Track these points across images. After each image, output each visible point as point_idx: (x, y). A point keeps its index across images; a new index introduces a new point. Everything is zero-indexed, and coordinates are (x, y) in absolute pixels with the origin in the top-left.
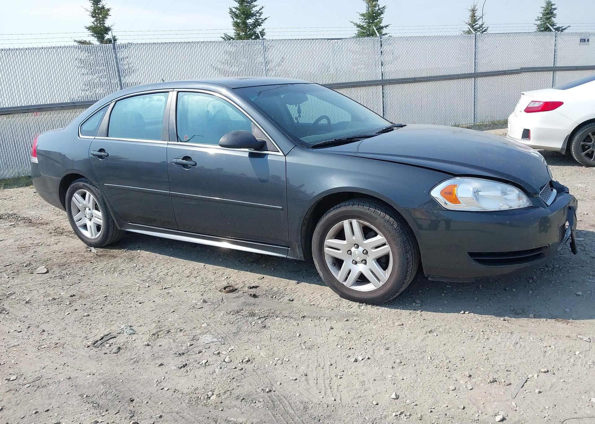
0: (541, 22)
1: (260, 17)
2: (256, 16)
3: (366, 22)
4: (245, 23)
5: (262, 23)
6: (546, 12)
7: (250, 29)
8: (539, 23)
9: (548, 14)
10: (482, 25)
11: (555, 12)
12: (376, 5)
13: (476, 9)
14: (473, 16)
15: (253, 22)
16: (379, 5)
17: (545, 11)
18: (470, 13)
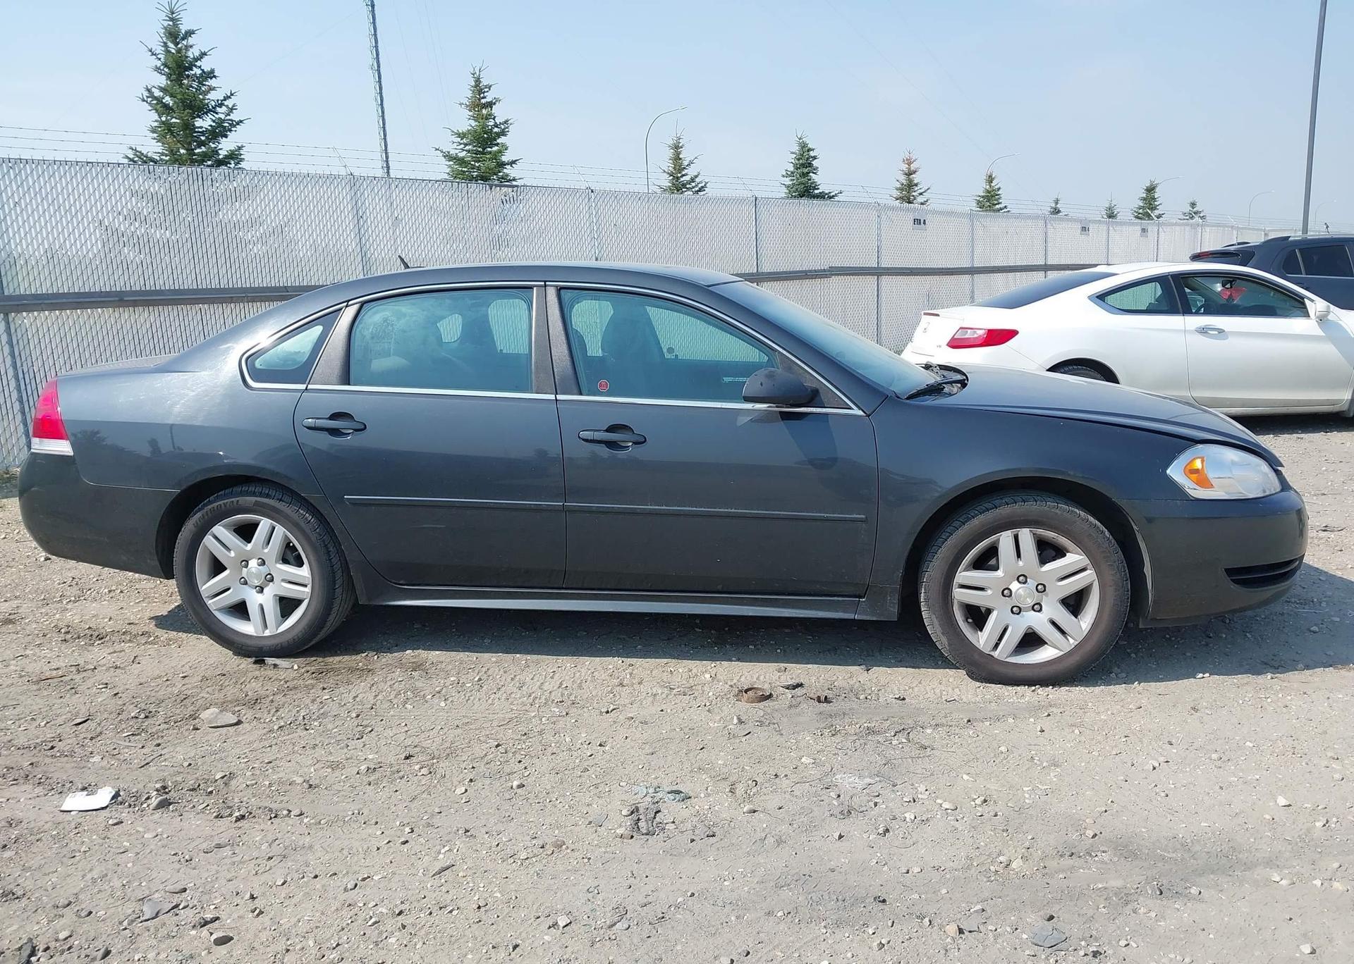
0: (792, 180)
1: (228, 117)
2: (214, 112)
3: (468, 151)
4: (188, 127)
5: (230, 131)
6: (801, 161)
7: (201, 144)
8: (788, 181)
9: (803, 165)
10: (696, 177)
11: (815, 163)
12: (489, 115)
13: (680, 145)
14: (677, 158)
15: (211, 126)
16: (495, 117)
17: (798, 160)
18: (670, 153)
